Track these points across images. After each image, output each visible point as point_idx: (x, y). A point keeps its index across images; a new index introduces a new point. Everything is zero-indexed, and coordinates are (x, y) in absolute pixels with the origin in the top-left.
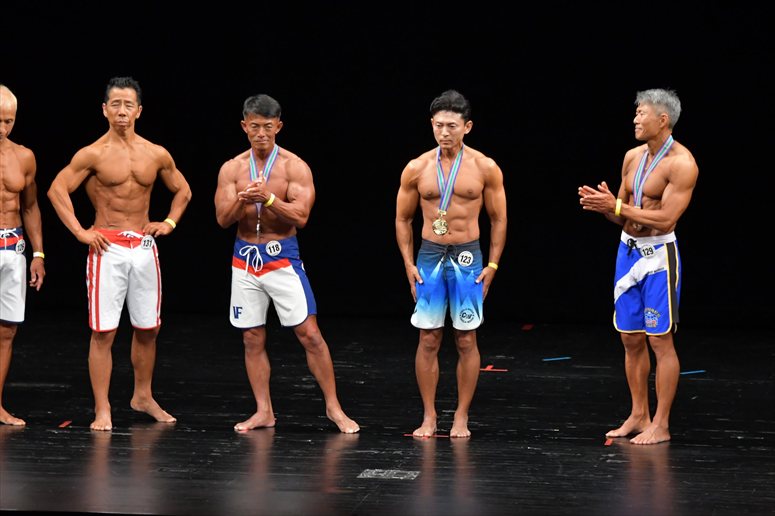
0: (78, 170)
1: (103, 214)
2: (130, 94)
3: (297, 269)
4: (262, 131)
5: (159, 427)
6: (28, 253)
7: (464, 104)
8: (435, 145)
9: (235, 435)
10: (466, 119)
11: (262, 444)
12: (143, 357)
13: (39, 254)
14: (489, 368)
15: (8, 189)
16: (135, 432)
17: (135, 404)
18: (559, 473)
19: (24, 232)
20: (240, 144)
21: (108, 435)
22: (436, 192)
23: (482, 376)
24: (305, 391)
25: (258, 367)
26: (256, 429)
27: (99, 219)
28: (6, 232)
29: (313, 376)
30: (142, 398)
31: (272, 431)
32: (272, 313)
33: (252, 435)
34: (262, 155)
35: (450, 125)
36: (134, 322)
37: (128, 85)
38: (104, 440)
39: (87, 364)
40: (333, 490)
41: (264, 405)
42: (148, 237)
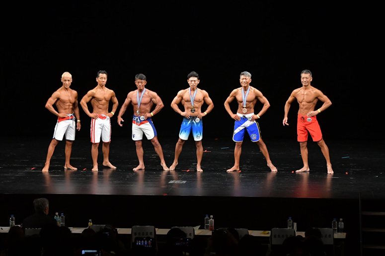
0: (89, 97)
1: (96, 109)
2: (105, 76)
3: (150, 123)
4: (140, 84)
5: (111, 170)
6: (76, 121)
7: (197, 75)
8: (189, 86)
9: (133, 172)
10: (198, 79)
11: (141, 174)
12: (106, 150)
13: (79, 121)
14: (206, 151)
15: (70, 103)
16: (104, 171)
17: (104, 164)
18: (226, 180)
19: (75, 115)
20: (134, 88)
21: (97, 172)
22: (189, 100)
23: (204, 153)
24: (153, 159)
25: (140, 152)
26: (139, 170)
27: (94, 111)
28: (70, 115)
29: (157, 154)
30: (107, 162)
31: (144, 170)
32: (144, 136)
33: (138, 171)
34: (141, 91)
35: (194, 81)
36: (103, 141)
37: (105, 73)
38: (96, 174)
39: (91, 152)
40: (164, 187)
41: (141, 162)
42: (108, 117)
